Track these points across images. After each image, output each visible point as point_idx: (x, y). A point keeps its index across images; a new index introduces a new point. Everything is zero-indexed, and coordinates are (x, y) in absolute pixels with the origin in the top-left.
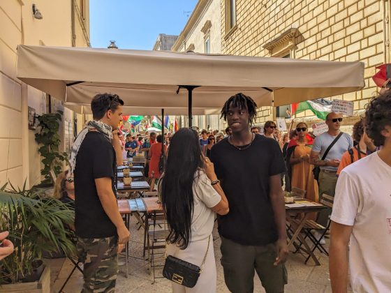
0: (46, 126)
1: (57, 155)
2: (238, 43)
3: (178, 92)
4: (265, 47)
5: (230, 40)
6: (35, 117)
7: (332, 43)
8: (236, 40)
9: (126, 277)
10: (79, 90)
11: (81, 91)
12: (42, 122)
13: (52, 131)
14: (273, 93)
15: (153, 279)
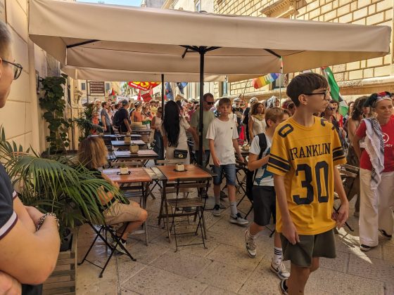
0: (51, 90)
1: (63, 121)
2: (232, 7)
3: (183, 56)
4: (262, 12)
5: (224, 4)
6: (39, 81)
7: (337, 9)
8: (230, 4)
9: (146, 245)
10: (80, 52)
11: (82, 53)
12: (46, 86)
13: (57, 95)
14: (281, 59)
15: (175, 248)
